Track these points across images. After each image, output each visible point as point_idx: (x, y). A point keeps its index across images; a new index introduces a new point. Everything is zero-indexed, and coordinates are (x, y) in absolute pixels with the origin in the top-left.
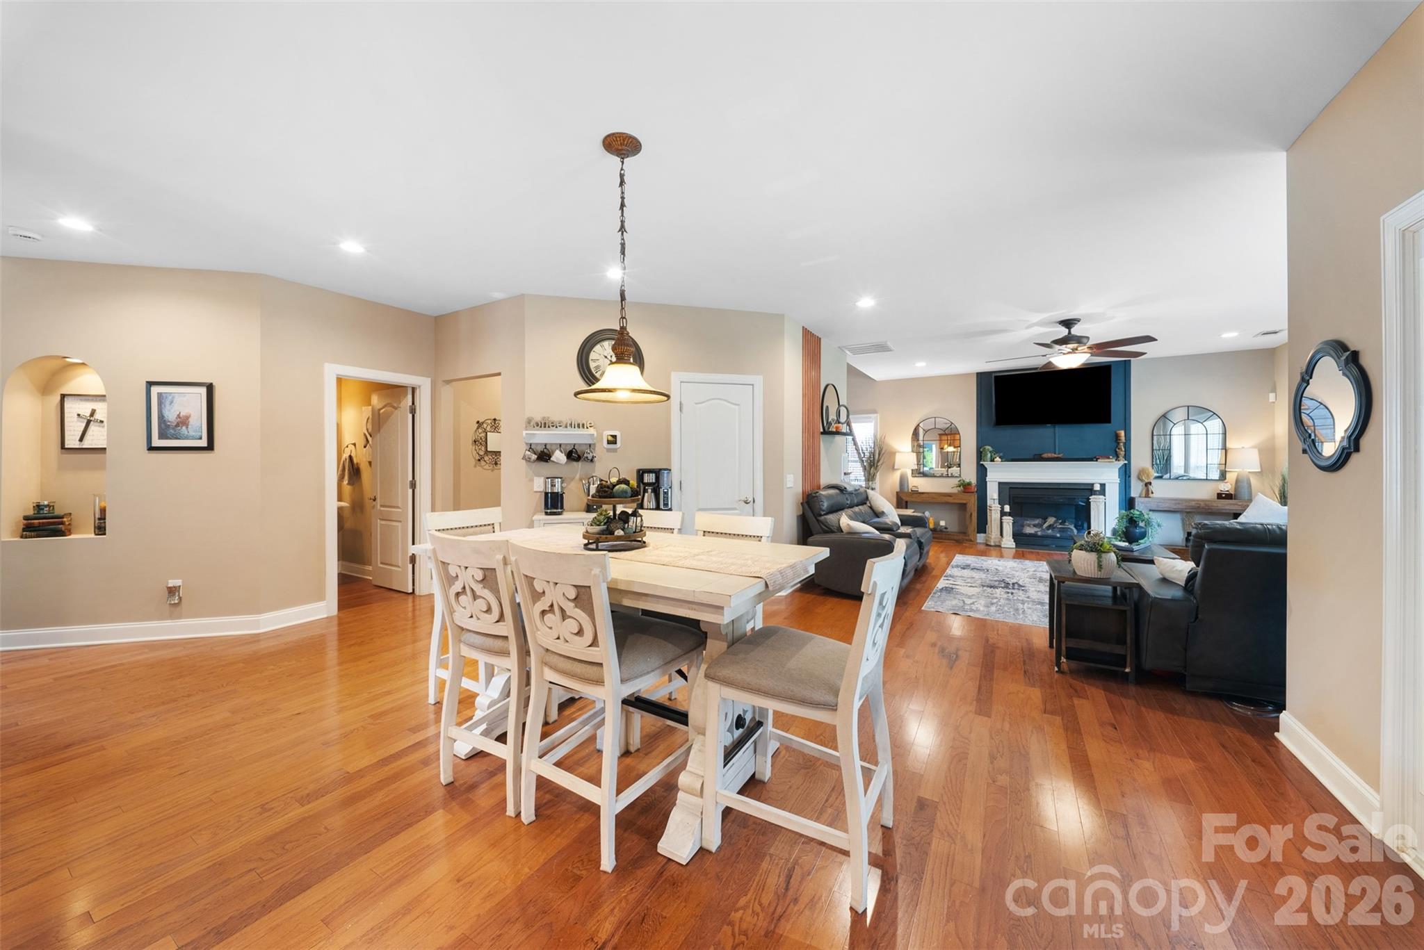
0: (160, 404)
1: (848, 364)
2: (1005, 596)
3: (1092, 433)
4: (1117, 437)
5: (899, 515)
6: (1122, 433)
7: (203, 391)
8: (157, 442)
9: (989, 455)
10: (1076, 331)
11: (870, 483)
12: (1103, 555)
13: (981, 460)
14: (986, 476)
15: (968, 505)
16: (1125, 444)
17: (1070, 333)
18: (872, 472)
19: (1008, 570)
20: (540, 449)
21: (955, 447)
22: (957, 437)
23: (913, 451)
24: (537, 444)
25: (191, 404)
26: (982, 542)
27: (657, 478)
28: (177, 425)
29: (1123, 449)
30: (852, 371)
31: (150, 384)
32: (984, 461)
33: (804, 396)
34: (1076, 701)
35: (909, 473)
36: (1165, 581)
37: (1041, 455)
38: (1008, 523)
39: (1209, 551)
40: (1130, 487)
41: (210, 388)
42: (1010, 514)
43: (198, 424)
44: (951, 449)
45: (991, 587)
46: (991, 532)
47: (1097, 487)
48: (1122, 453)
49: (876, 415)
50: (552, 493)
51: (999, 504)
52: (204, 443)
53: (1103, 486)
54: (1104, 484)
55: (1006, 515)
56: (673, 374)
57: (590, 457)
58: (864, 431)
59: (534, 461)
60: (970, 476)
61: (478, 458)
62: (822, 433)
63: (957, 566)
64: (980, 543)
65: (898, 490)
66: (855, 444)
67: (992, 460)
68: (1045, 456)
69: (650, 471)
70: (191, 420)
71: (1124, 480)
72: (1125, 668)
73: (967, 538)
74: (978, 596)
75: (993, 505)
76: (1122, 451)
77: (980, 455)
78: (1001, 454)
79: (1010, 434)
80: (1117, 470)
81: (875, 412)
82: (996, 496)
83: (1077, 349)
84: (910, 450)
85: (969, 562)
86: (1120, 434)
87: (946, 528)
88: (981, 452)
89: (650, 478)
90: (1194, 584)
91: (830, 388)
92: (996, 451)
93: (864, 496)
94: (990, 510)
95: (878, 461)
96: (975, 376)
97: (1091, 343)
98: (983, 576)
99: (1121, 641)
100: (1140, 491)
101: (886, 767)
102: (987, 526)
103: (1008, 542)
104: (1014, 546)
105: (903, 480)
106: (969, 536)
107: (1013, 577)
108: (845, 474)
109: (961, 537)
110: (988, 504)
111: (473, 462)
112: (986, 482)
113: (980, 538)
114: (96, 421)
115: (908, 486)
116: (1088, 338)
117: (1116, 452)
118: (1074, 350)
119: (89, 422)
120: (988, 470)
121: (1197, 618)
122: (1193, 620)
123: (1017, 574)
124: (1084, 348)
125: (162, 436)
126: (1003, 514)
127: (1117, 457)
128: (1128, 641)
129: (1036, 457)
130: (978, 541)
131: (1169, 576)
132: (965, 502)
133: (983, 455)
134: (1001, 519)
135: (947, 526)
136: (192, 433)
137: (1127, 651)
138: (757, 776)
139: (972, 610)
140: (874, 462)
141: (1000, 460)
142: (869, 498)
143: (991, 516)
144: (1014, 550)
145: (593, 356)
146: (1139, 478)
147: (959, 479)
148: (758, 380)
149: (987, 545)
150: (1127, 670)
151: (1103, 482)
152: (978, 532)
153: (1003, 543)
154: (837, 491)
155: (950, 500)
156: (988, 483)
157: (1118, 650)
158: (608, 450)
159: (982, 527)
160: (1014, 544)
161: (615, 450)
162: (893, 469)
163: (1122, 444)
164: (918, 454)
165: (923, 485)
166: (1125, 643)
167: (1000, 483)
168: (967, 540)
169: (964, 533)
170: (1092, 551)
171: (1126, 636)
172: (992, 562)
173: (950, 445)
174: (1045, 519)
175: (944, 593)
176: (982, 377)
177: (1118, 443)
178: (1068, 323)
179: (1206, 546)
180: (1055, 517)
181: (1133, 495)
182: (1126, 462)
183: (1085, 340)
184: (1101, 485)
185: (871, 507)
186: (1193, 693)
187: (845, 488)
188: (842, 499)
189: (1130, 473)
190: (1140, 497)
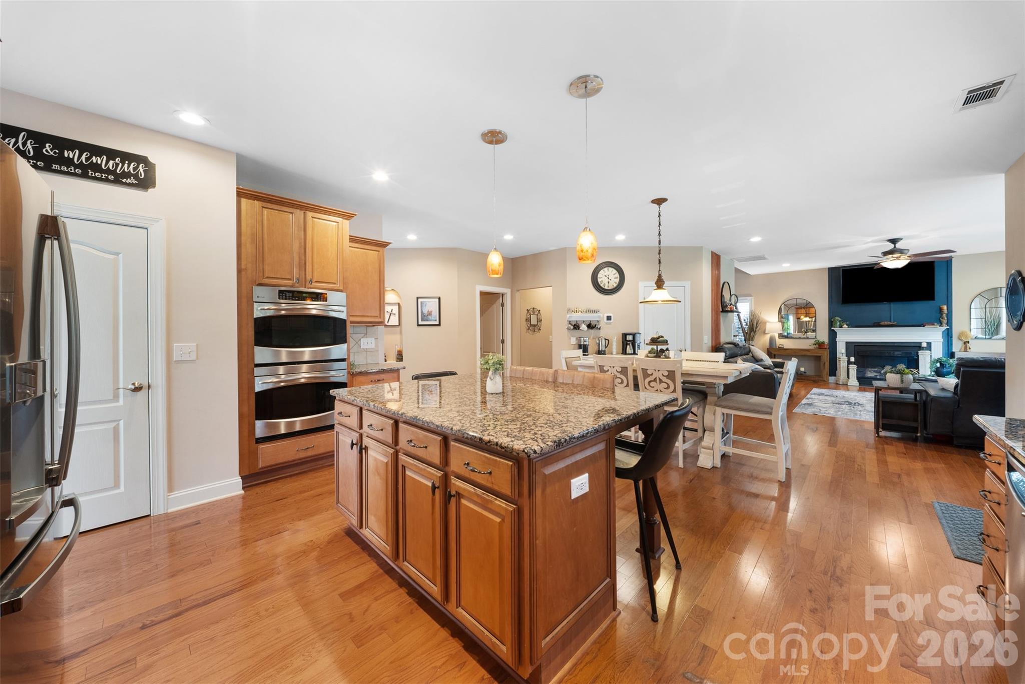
0: (421, 306)
1: (735, 268)
2: (849, 408)
3: (920, 308)
4: (941, 310)
5: (772, 362)
6: (945, 307)
7: (437, 300)
8: (420, 323)
9: (838, 323)
10: (899, 245)
11: (751, 342)
12: (904, 375)
13: (832, 327)
14: (836, 338)
15: (822, 357)
16: (947, 315)
17: (895, 247)
18: (752, 334)
19: (851, 397)
20: (574, 323)
21: (810, 318)
22: (812, 310)
23: (779, 321)
24: (572, 321)
25: (431, 306)
26: (833, 382)
27: (634, 338)
28: (428, 315)
29: (946, 318)
30: (737, 271)
31: (418, 298)
32: (834, 327)
33: (712, 290)
34: (886, 446)
35: (777, 336)
36: (943, 389)
37: (879, 323)
38: (853, 369)
39: (963, 371)
40: (952, 345)
41: (439, 299)
42: (854, 363)
43: (435, 314)
44: (807, 319)
45: (839, 404)
46: (840, 375)
47: (924, 345)
48: (944, 321)
49: (750, 298)
50: (584, 345)
51: (846, 356)
52: (437, 323)
53: (929, 344)
54: (931, 343)
55: (852, 364)
56: (640, 283)
57: (599, 327)
58: (744, 308)
59: (572, 329)
60: (824, 337)
61: (527, 328)
62: (721, 312)
63: (815, 394)
64: (832, 383)
65: (768, 347)
66: (739, 318)
67: (841, 327)
68: (882, 323)
69: (630, 334)
70: (433, 313)
71: (947, 340)
72: (917, 433)
73: (822, 379)
74: (830, 408)
75: (841, 357)
76: (944, 319)
77: (831, 324)
78: (848, 323)
79: (854, 309)
80: (941, 333)
81: (750, 295)
82: (844, 351)
83: (900, 257)
84: (777, 320)
85: (823, 392)
86: (943, 308)
87: (805, 373)
88: (832, 321)
89: (630, 338)
90: (957, 390)
91: (726, 284)
92: (844, 320)
93: (748, 350)
94: (839, 361)
95: (756, 328)
96: (827, 270)
97: (910, 253)
98: (834, 399)
99: (916, 420)
100: (960, 348)
101: (788, 445)
102: (837, 372)
103: (853, 381)
104: (858, 385)
105: (772, 340)
106: (822, 377)
107: (855, 400)
108: (734, 336)
109: (817, 378)
110: (838, 356)
111: (525, 330)
112: (836, 342)
113: (832, 379)
114: (393, 314)
115: (776, 344)
116: (908, 250)
117: (940, 320)
118: (898, 258)
119: (391, 314)
120: (838, 333)
121: (959, 406)
122: (956, 407)
123: (858, 399)
124: (906, 257)
125: (422, 320)
126: (849, 363)
127: (941, 324)
128: (919, 420)
129: (876, 324)
130: (830, 382)
131: (945, 387)
132: (820, 355)
133: (833, 323)
134: (848, 367)
135: (806, 371)
136: (433, 318)
137: (919, 425)
138: (726, 454)
139: (825, 413)
140: (753, 329)
141: (847, 326)
142: (752, 351)
143: (840, 364)
144: (858, 387)
145: (599, 276)
146: (960, 339)
147: (815, 340)
148: (688, 284)
149: (837, 384)
150: (918, 435)
151: (929, 341)
152: (830, 375)
153: (849, 382)
154: (733, 346)
155: (808, 354)
156: (838, 342)
157: (913, 424)
158: (606, 323)
159: (833, 371)
160: (858, 383)
161: (610, 323)
162: (764, 333)
163: (945, 315)
164: (783, 323)
165: (787, 344)
166: (917, 421)
167: (846, 342)
168: (821, 381)
169: (820, 376)
170: (897, 373)
171: (918, 417)
172: (841, 393)
173: (806, 316)
174: (883, 367)
175: (806, 406)
176: (832, 271)
177: (942, 314)
178: (894, 241)
179: (962, 369)
180: (891, 366)
181: (953, 351)
182: (948, 327)
183: (906, 251)
184: (927, 343)
185: (753, 356)
186: (959, 447)
187: (738, 344)
188: (737, 351)
189: (952, 335)
190: (960, 351)
